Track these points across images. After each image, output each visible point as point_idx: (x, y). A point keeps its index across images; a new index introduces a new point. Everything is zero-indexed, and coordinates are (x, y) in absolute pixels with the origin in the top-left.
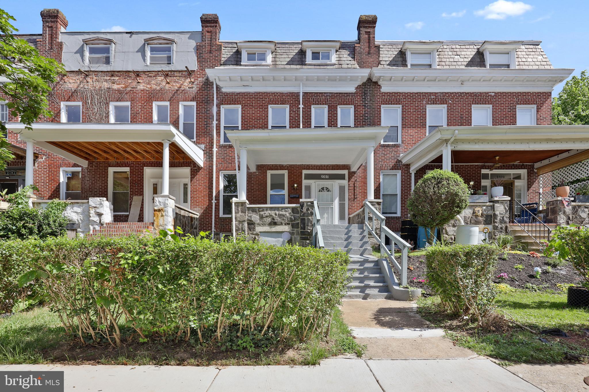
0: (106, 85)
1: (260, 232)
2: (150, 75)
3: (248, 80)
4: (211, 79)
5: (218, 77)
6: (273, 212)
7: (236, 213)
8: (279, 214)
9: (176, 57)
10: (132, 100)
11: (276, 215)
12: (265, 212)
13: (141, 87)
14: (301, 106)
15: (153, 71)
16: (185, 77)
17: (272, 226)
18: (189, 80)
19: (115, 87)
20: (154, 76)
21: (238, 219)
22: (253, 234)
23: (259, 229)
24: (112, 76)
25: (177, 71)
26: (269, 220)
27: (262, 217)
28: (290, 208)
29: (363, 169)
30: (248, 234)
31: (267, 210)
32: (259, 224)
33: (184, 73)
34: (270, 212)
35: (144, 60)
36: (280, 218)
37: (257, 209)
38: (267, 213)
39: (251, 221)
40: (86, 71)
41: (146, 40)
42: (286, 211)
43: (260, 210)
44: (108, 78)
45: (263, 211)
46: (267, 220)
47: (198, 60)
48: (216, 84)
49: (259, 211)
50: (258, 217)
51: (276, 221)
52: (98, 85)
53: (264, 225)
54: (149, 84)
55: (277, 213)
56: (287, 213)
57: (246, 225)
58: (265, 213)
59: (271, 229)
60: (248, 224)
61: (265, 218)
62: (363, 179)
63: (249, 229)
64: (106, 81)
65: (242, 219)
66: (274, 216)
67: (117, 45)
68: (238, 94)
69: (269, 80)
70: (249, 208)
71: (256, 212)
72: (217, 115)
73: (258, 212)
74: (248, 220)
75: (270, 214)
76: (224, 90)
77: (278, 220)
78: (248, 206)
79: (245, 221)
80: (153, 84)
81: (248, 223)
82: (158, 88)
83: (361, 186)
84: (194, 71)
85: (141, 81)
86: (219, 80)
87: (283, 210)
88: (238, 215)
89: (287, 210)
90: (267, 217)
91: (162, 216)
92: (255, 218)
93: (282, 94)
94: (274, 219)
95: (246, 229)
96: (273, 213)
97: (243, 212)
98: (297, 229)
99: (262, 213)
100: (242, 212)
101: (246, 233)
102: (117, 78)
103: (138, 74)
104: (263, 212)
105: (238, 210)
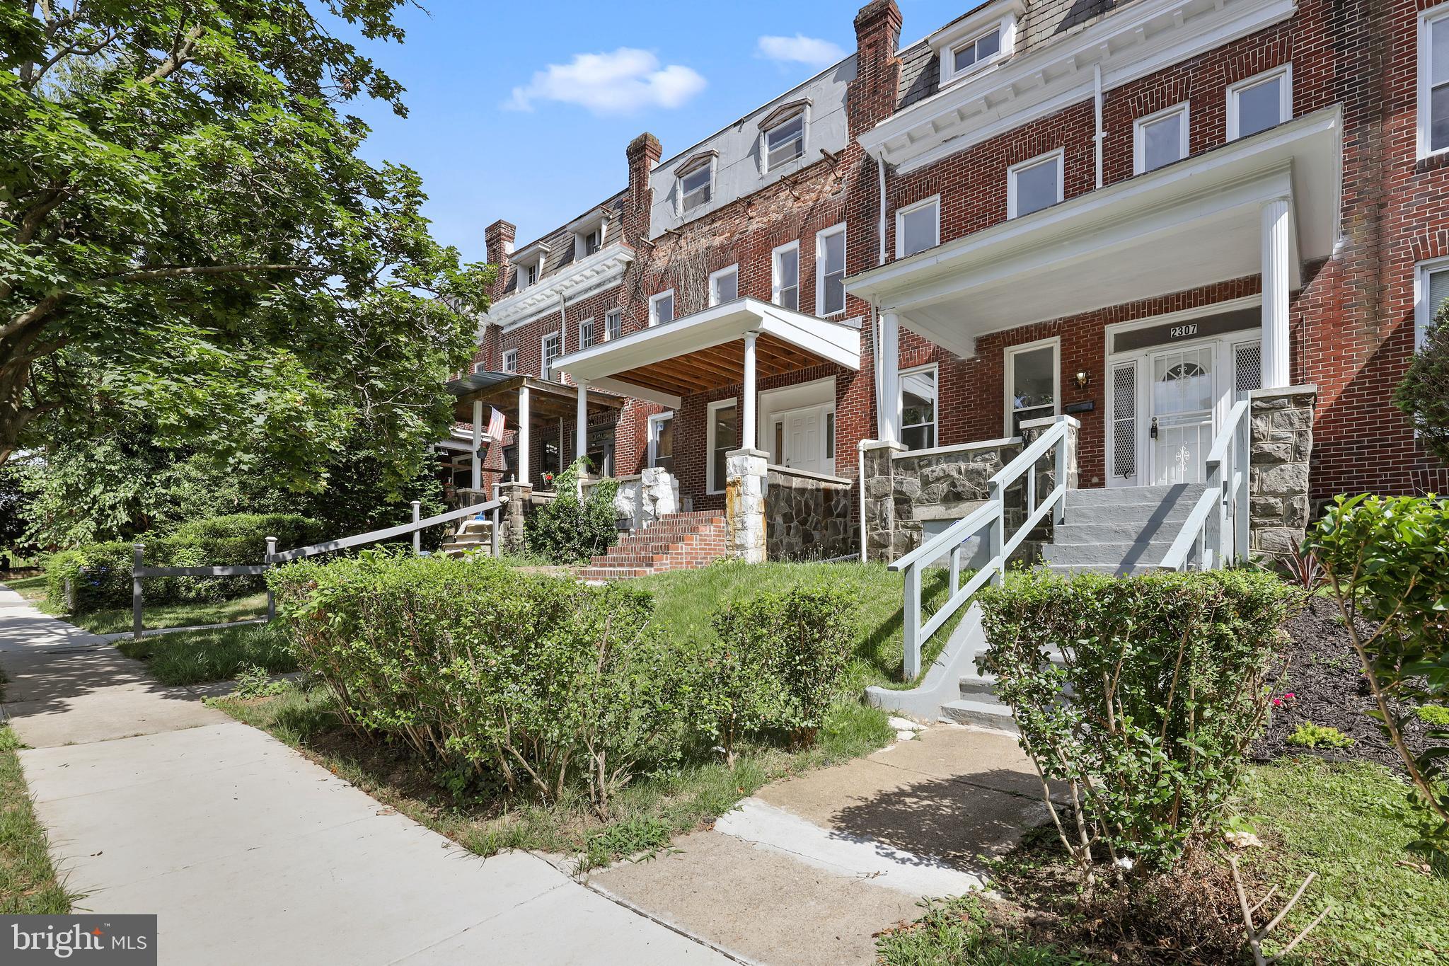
0: (704, 243)
1: (924, 521)
2: (768, 194)
3: (952, 124)
4: (875, 156)
5: (885, 145)
6: (953, 465)
7: (867, 476)
8: (967, 471)
9: (810, 136)
10: (741, 259)
11: (960, 472)
12: (934, 467)
13: (754, 226)
14: (1100, 135)
15: (772, 185)
16: (827, 173)
17: (950, 505)
18: (832, 177)
19: (718, 241)
20: (774, 195)
21: (873, 491)
22: (907, 528)
23: (921, 513)
24: (713, 221)
25: (812, 166)
26: (943, 488)
27: (926, 482)
28: (996, 452)
29: (1329, 276)
30: (896, 527)
31: (938, 462)
32: (920, 501)
33: (825, 165)
34: (945, 466)
35: (758, 167)
36: (970, 480)
37: (916, 461)
38: (938, 469)
39: (901, 493)
40: (678, 229)
41: (761, 126)
42: (985, 460)
43: (922, 463)
44: (707, 228)
45: (929, 465)
46: (938, 487)
47: (849, 122)
48: (884, 162)
49: (921, 467)
50: (918, 482)
51: (960, 489)
52: (693, 247)
53: (931, 501)
54: (766, 214)
55: (963, 466)
56: (988, 464)
57: (890, 503)
58: (933, 471)
59: (949, 511)
60: (897, 502)
61: (933, 482)
62: (1331, 309)
63: (899, 514)
64: (704, 235)
65: (882, 491)
66: (955, 475)
67: (720, 157)
68: (934, 166)
69: (1006, 100)
70: (897, 462)
71: (913, 469)
72: (886, 238)
73: (917, 468)
74: (896, 491)
75: (944, 471)
76: (900, 172)
77: (964, 486)
78: (895, 455)
79: (887, 495)
80: (773, 212)
81: (895, 499)
82: (780, 217)
83: (1324, 339)
84: (843, 151)
85: (754, 214)
86: (889, 151)
87: (979, 459)
88: (873, 481)
89: (987, 456)
90: (938, 479)
91: (739, 495)
92: (912, 484)
93: (1043, 123)
94: (954, 485)
95: (891, 516)
96: (951, 468)
97: (884, 472)
98: (1016, 509)
99: (927, 471)
100: (882, 473)
101: (891, 525)
102: (720, 222)
103: (748, 201)
104: (930, 469)
105: (872, 468)
